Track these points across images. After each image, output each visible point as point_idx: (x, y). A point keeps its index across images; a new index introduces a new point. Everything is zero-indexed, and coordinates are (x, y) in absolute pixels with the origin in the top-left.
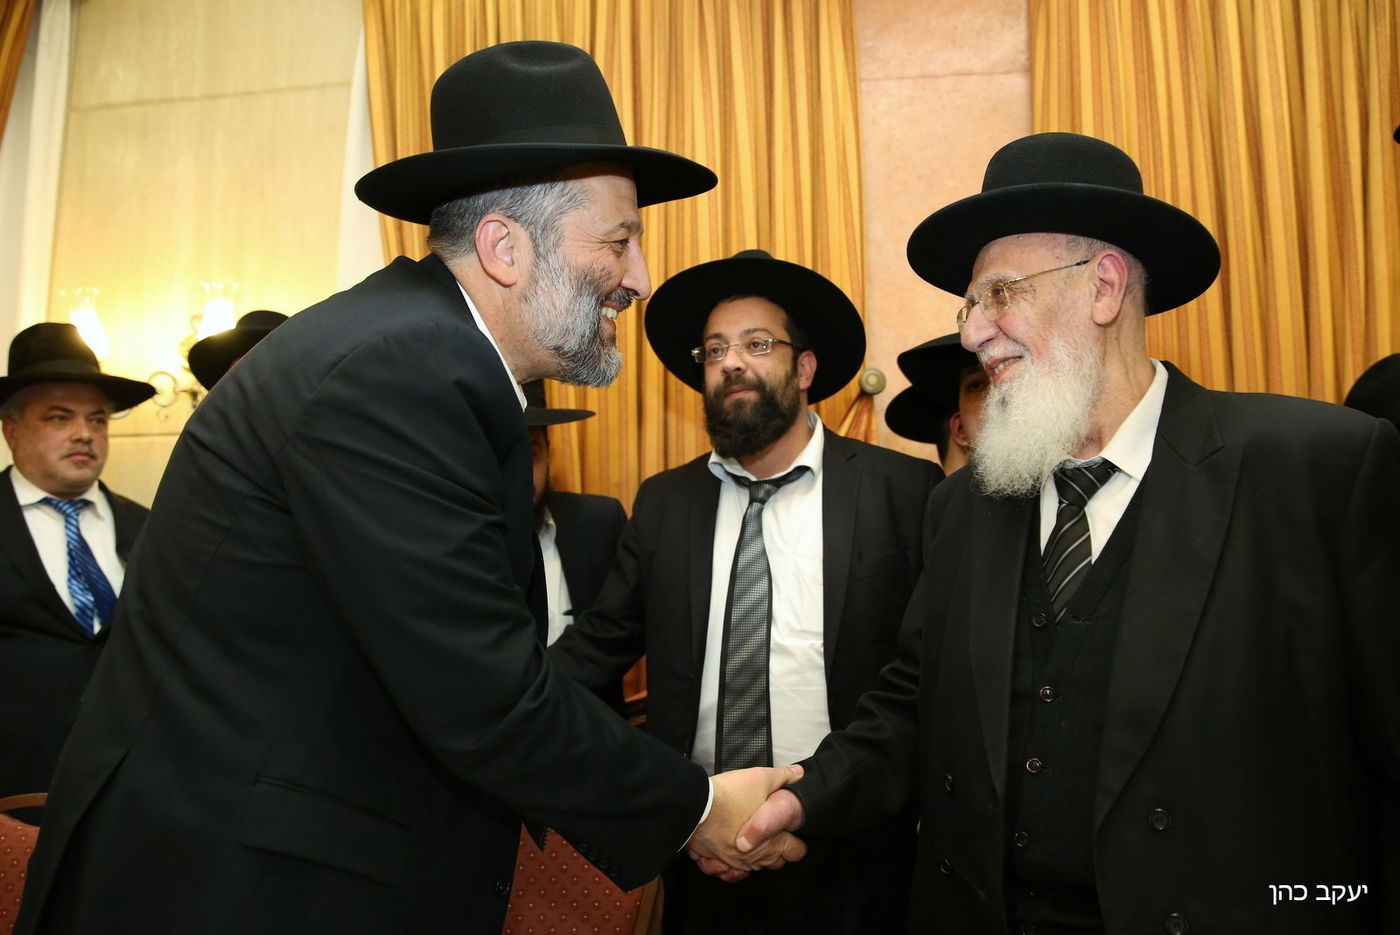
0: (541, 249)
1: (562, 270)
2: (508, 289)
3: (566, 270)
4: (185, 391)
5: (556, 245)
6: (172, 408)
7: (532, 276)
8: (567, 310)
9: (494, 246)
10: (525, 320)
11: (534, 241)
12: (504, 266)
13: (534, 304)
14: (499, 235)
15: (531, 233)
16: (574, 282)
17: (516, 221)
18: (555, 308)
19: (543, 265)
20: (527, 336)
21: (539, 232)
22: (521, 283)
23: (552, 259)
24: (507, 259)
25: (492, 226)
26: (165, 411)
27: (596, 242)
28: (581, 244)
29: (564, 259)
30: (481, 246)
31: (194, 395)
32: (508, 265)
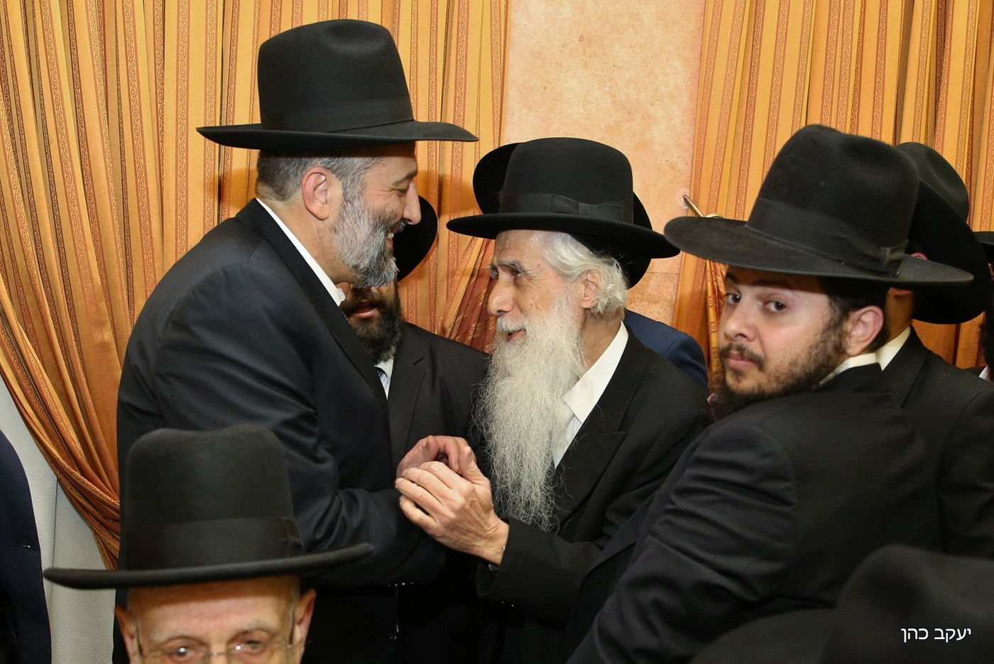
0: (349, 196)
1: (363, 212)
2: (321, 222)
3: (366, 213)
5: (361, 192)
7: (340, 215)
8: (364, 243)
9: (315, 190)
10: (334, 245)
11: (345, 189)
12: (321, 205)
13: (341, 234)
14: (319, 182)
15: (343, 183)
16: (372, 222)
17: (333, 172)
18: (356, 239)
19: (349, 207)
20: (335, 257)
21: (349, 183)
22: (332, 219)
23: (356, 203)
24: (323, 199)
25: (314, 176)
28: (379, 193)
29: (365, 204)
30: (305, 187)
32: (323, 203)
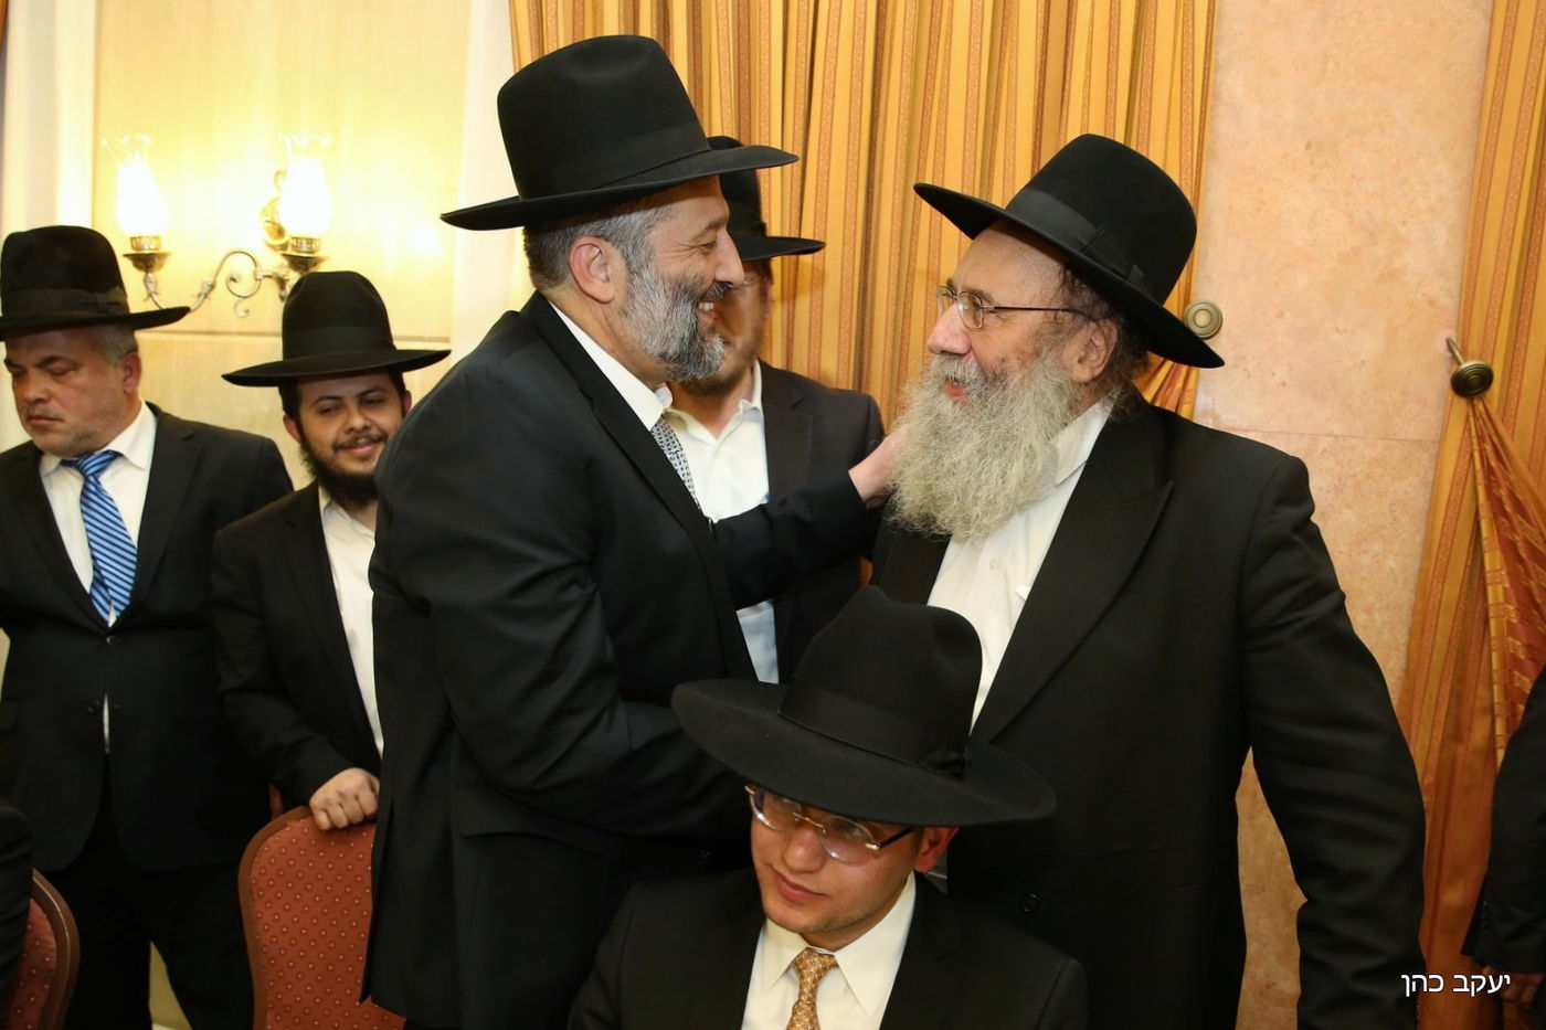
0: (634, 266)
1: (656, 283)
2: (606, 306)
3: (660, 283)
4: (270, 277)
5: (648, 259)
6: (254, 298)
8: (665, 321)
9: (588, 266)
11: (627, 258)
12: (601, 283)
13: (634, 317)
14: (592, 255)
15: (623, 250)
16: (670, 293)
17: (607, 240)
18: (653, 318)
19: (637, 280)
20: (634, 347)
21: (630, 249)
22: (619, 299)
23: (646, 275)
24: (603, 276)
25: (584, 249)
26: (244, 304)
27: (686, 250)
28: (673, 254)
29: (657, 271)
30: (576, 268)
31: (282, 282)
32: (604, 282)
